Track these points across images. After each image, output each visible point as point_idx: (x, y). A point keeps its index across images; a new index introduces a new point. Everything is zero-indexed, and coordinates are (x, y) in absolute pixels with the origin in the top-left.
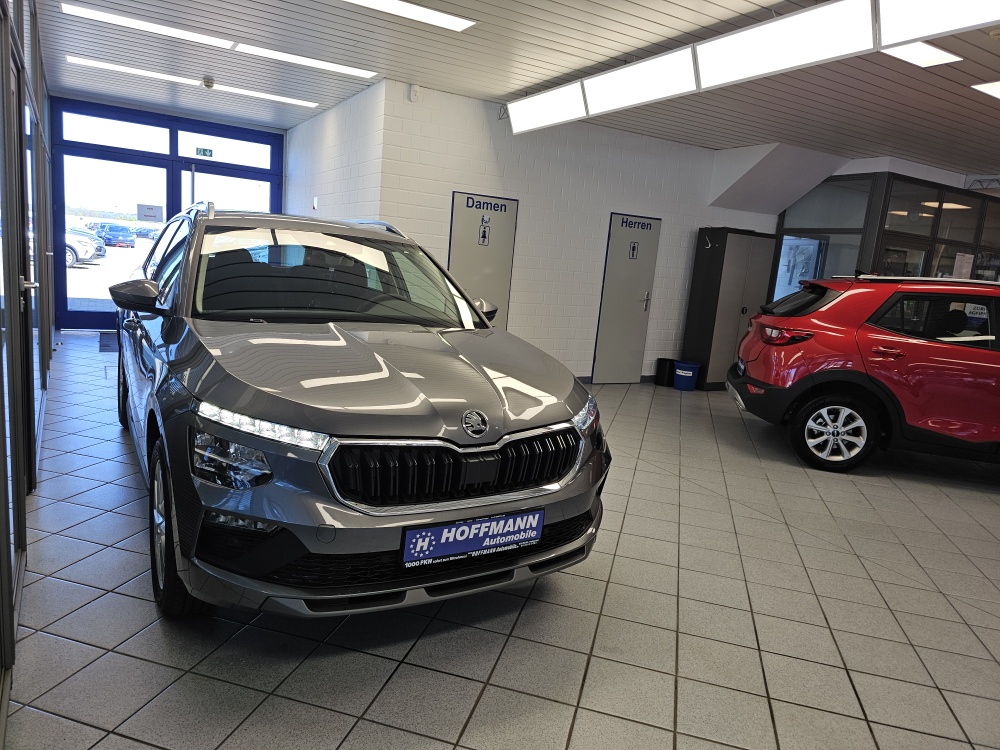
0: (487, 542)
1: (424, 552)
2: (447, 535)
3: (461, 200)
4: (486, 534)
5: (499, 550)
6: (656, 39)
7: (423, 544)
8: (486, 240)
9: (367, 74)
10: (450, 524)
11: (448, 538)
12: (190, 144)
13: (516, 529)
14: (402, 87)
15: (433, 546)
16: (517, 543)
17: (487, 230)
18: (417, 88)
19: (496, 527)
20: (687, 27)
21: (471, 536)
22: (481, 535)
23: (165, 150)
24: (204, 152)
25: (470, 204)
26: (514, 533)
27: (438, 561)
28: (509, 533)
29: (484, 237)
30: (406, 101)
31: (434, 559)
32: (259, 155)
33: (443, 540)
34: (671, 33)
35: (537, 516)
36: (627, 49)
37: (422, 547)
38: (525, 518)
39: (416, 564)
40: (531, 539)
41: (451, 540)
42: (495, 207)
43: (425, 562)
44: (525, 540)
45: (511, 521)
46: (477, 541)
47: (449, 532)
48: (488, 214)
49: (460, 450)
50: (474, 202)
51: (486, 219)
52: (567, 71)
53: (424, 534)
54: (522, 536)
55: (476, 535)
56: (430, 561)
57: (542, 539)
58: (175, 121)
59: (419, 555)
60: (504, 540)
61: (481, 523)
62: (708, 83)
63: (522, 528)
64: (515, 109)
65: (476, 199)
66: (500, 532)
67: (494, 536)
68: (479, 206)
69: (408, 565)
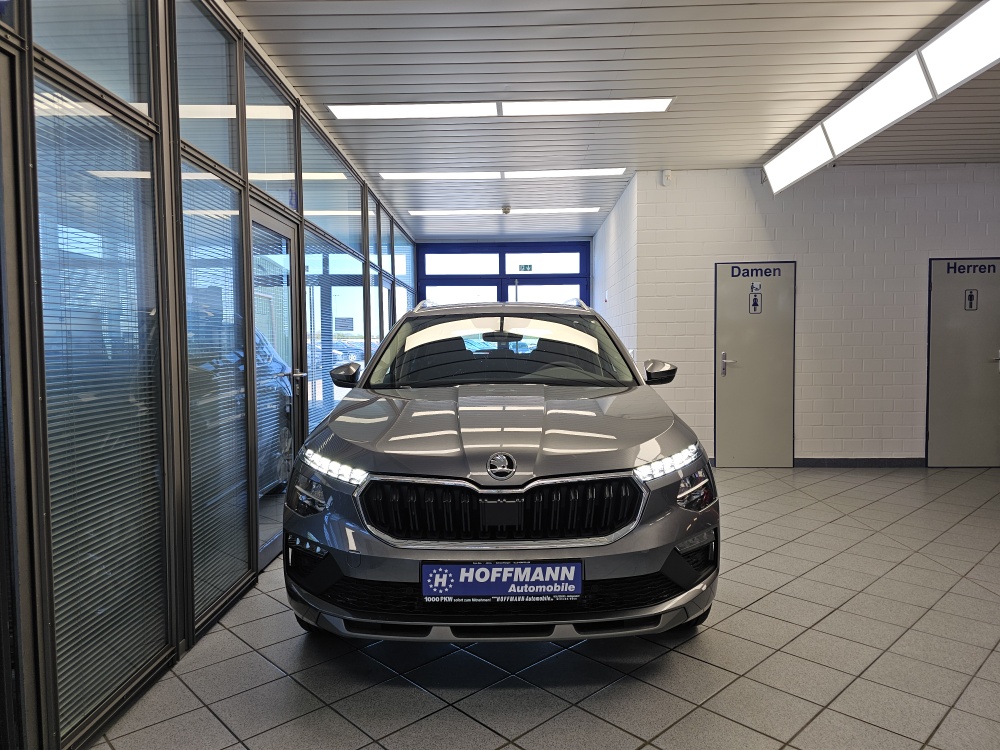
0: (512, 589)
1: (443, 589)
2: (465, 575)
3: (725, 271)
4: (510, 580)
5: (529, 599)
6: (879, 57)
7: (441, 580)
8: (758, 308)
9: (620, 171)
10: (468, 564)
11: (466, 578)
12: (515, 263)
13: (547, 579)
14: (654, 175)
15: (452, 584)
16: (551, 595)
17: (758, 297)
18: (669, 172)
19: (521, 574)
20: (906, 35)
21: (493, 580)
22: (504, 579)
23: (496, 271)
24: (525, 267)
25: (736, 273)
26: (545, 583)
27: (458, 600)
28: (537, 583)
29: (755, 304)
30: (659, 186)
31: (455, 597)
32: (570, 263)
33: (462, 580)
34: (892, 46)
35: (573, 568)
36: (855, 77)
37: (440, 583)
38: (557, 569)
39: (437, 599)
40: (567, 593)
41: (470, 580)
42: (767, 273)
43: (445, 599)
44: (560, 593)
45: (539, 570)
46: (501, 586)
47: (467, 571)
48: (757, 281)
49: (480, 491)
50: (738, 270)
51: (756, 285)
52: (805, 117)
53: (440, 570)
54: (556, 588)
55: (499, 579)
56: (450, 599)
57: (582, 595)
58: (502, 247)
59: (438, 591)
60: (532, 589)
61: (503, 566)
62: (943, 86)
63: (555, 578)
64: (771, 168)
65: (742, 267)
66: (527, 580)
67: (519, 584)
68: (747, 273)
69: (427, 599)
